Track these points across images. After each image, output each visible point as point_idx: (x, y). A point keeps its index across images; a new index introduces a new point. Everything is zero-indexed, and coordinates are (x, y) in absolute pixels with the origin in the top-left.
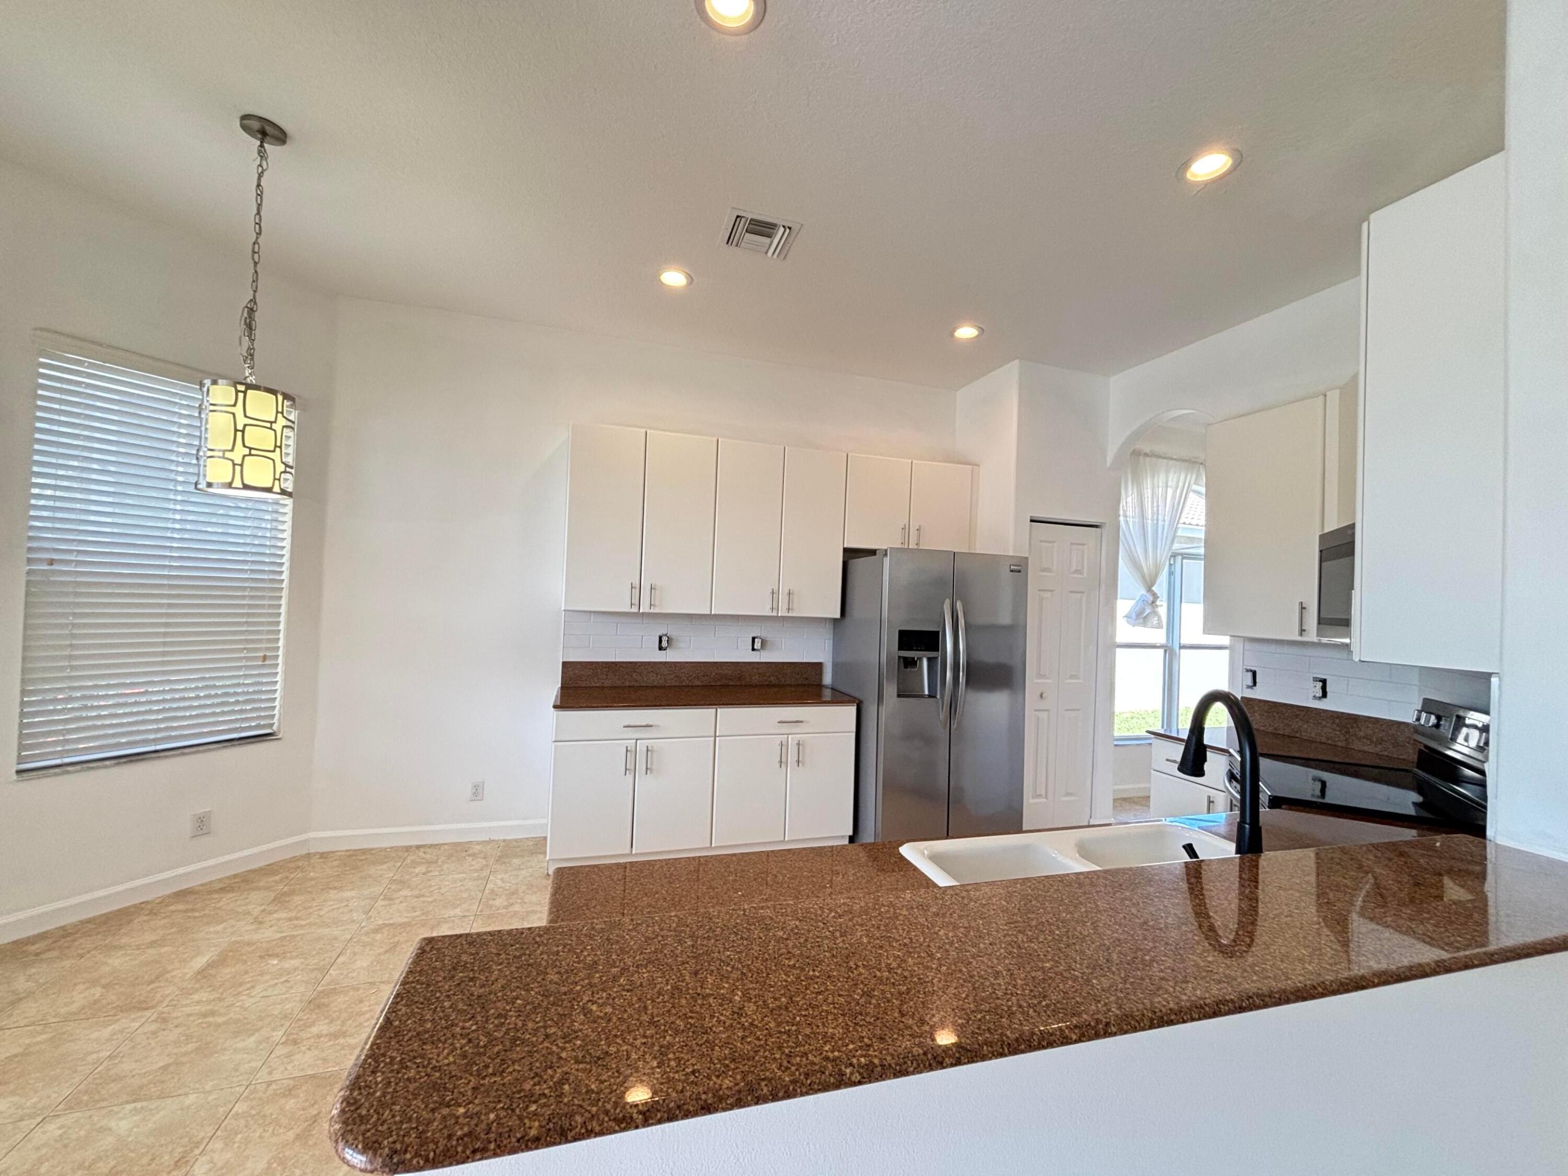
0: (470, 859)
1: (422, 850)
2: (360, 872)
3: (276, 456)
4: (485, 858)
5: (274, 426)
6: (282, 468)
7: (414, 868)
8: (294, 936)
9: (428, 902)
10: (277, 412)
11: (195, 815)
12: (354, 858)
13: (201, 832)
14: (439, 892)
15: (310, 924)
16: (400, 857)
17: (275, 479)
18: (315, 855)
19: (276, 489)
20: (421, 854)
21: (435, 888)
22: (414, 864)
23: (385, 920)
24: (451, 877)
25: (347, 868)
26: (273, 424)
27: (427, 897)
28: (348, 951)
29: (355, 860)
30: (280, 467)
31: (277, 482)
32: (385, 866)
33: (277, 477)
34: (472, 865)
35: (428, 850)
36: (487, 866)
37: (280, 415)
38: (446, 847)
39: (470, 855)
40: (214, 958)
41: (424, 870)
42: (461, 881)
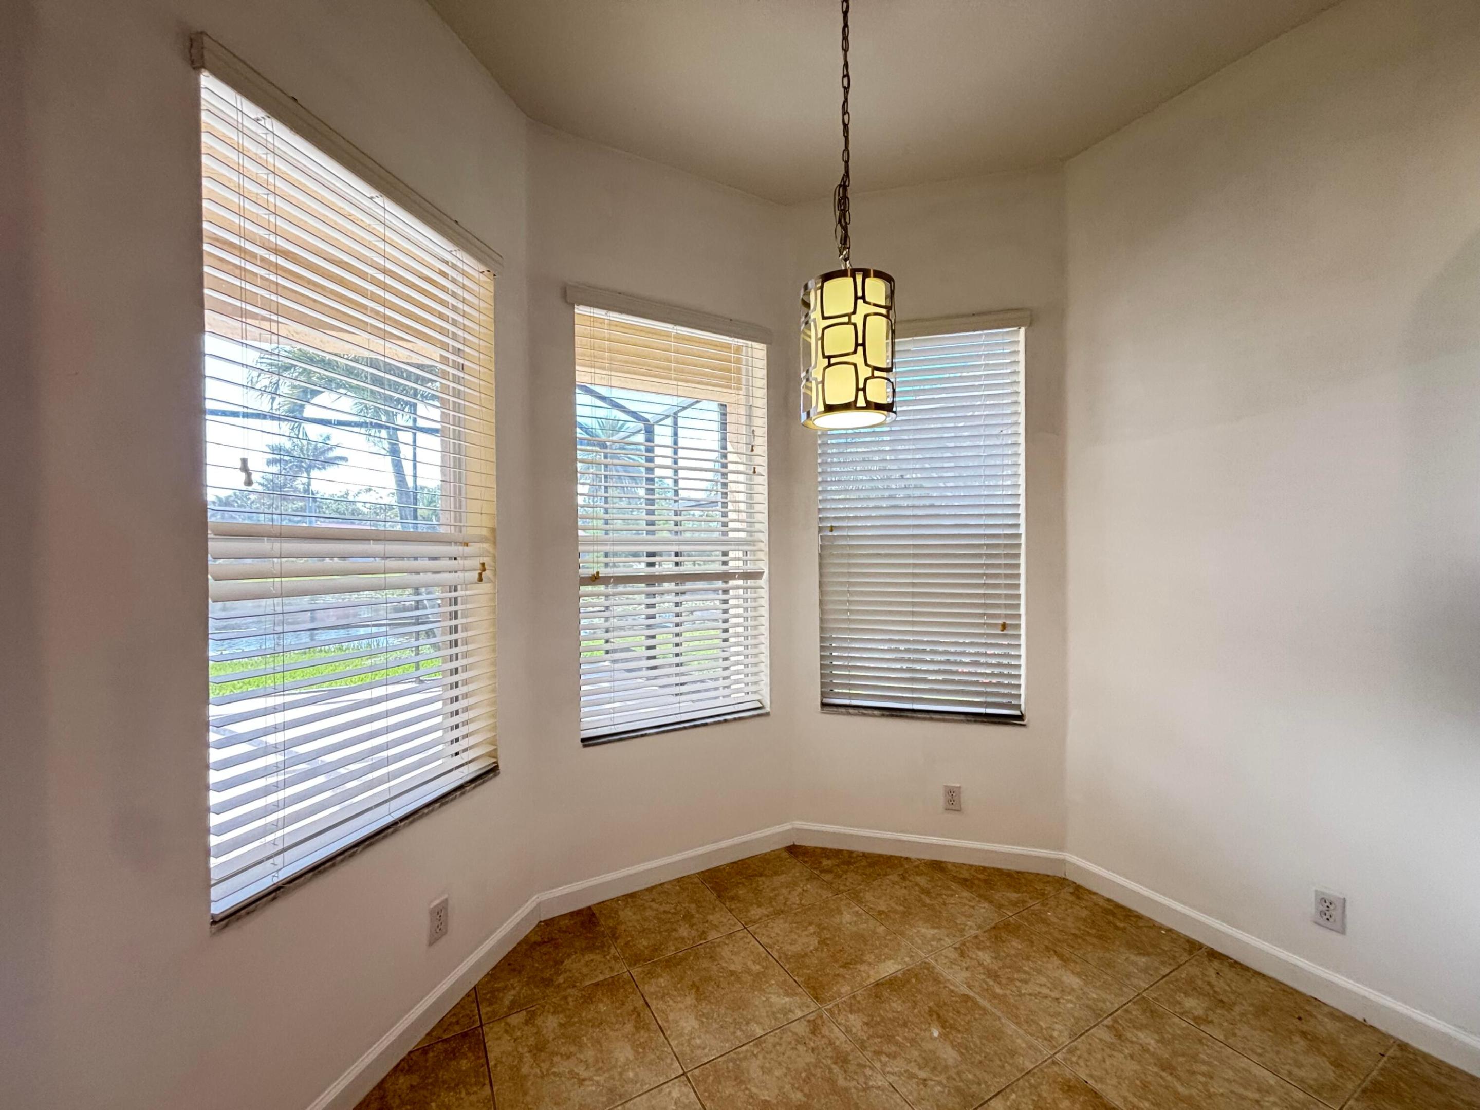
0: (1302, 1043)
1: (1216, 964)
2: (1108, 950)
3: (858, 359)
4: (1337, 1064)
5: (854, 319)
6: (867, 372)
7: (1186, 994)
8: (976, 1003)
9: (1176, 1093)
10: (856, 298)
11: (946, 787)
12: (1111, 918)
13: (951, 807)
14: (1205, 1085)
15: (1002, 999)
16: (1174, 958)
17: (858, 389)
18: (1069, 885)
19: (861, 403)
20: (1212, 973)
21: (1204, 1068)
22: (1191, 987)
23: (1091, 1076)
24: (1243, 1063)
25: (1093, 931)
26: (853, 317)
27: (1179, 1078)
28: (1014, 1096)
29: (1109, 923)
30: (864, 372)
31: (861, 393)
32: (1142, 961)
33: (861, 386)
34: (1300, 1066)
35: (1226, 970)
36: (1334, 1088)
37: (860, 302)
38: (1262, 982)
39: (1304, 1034)
40: (899, 975)
41: (1200, 1012)
42: (1259, 1090)
